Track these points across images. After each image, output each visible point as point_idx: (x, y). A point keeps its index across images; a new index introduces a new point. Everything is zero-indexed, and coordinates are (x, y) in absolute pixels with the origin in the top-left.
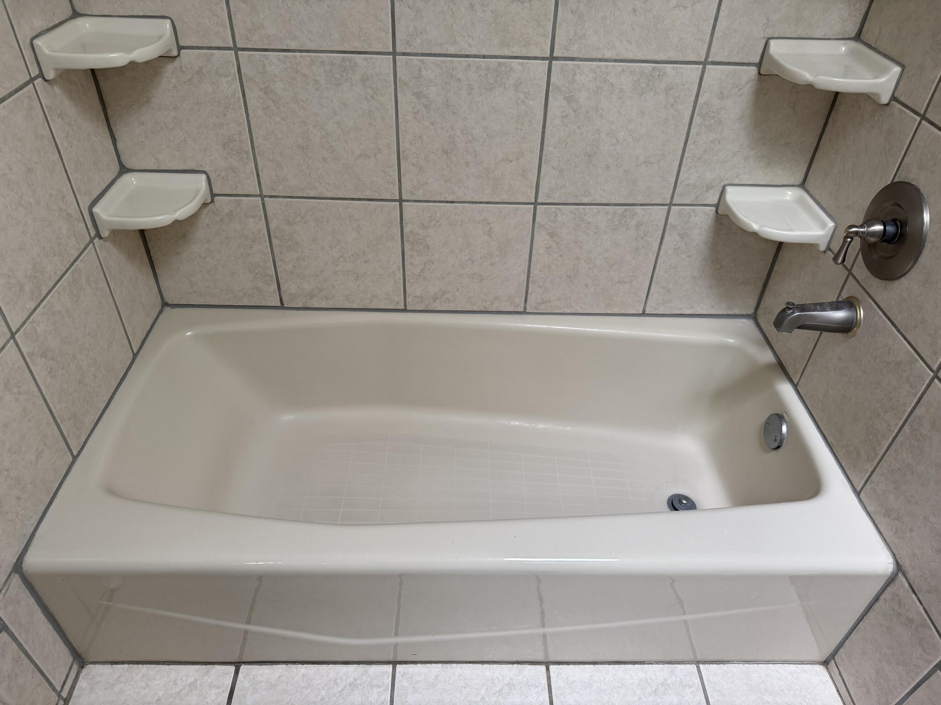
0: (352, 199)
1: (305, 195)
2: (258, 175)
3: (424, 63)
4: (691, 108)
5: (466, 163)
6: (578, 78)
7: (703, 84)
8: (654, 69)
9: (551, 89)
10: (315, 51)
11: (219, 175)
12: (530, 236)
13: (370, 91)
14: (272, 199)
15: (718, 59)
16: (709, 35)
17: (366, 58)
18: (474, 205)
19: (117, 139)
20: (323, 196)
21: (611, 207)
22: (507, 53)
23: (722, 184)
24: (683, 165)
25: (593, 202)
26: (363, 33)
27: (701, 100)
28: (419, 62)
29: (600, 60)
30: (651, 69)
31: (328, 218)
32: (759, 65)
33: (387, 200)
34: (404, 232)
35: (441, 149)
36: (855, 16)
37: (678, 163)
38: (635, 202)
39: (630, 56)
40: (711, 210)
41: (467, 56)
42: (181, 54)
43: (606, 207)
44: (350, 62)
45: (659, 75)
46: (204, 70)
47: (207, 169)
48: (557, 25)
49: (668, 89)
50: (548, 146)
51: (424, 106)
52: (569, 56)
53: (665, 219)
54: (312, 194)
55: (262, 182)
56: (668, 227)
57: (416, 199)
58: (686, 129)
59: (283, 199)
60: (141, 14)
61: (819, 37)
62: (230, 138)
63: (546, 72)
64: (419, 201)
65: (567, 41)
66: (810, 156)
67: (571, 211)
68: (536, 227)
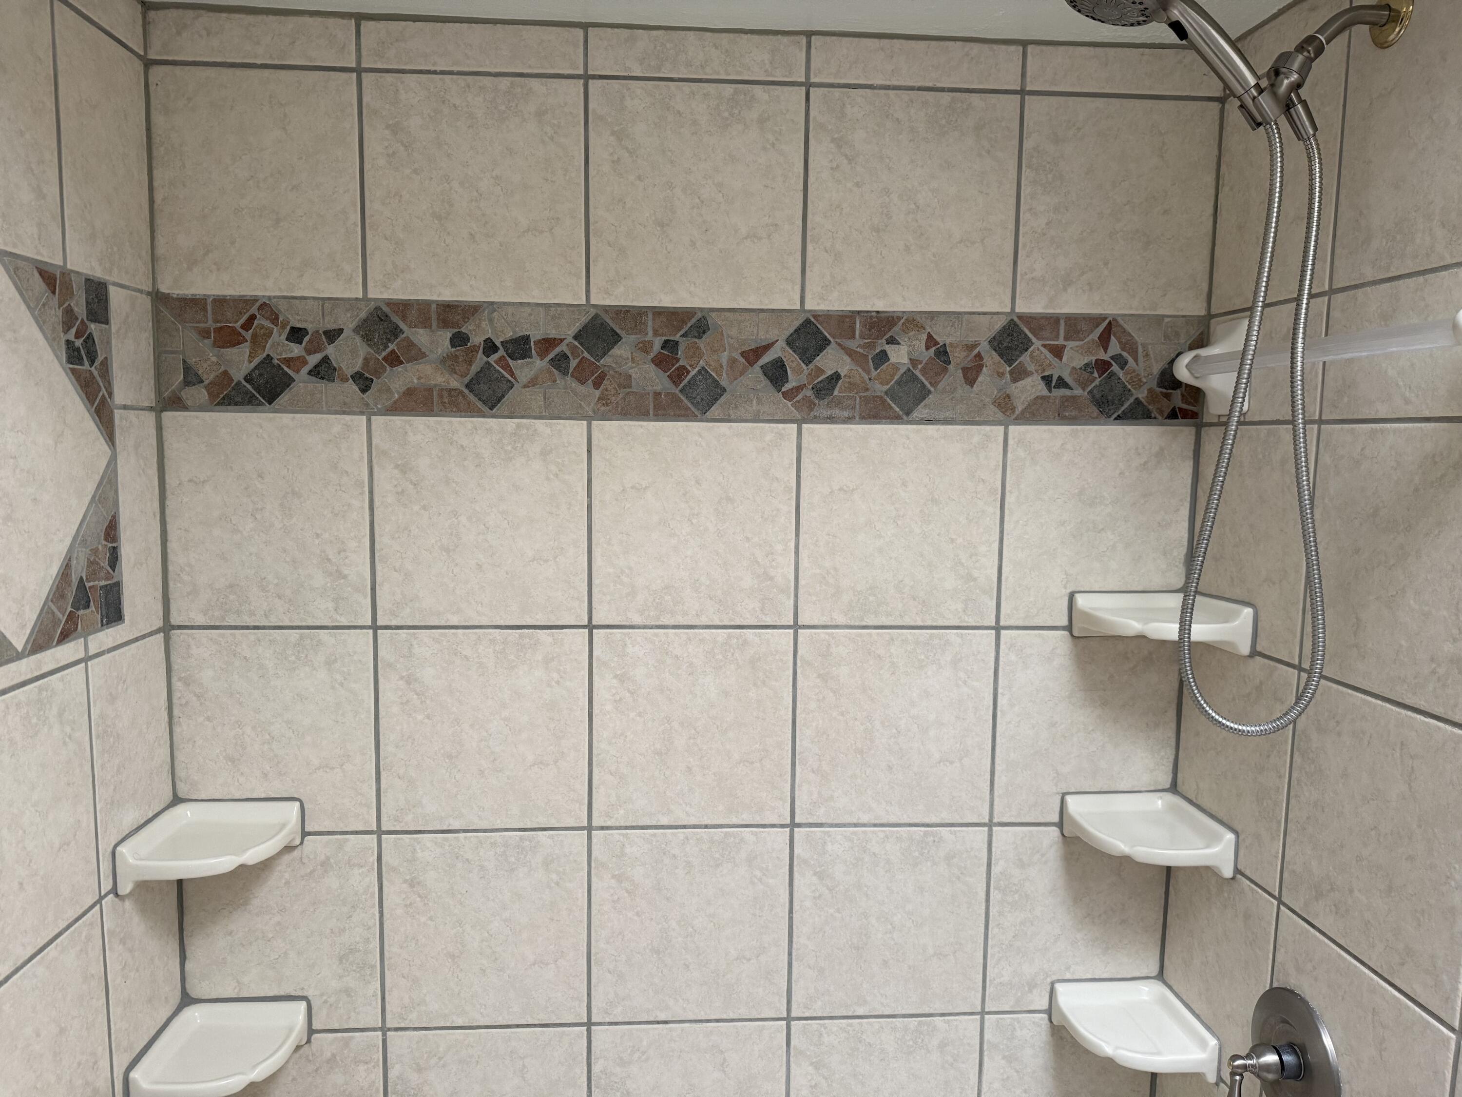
0: (518, 1026)
1: (448, 1025)
2: (383, 999)
3: (628, 838)
4: (984, 880)
5: (685, 965)
6: (829, 847)
7: (994, 850)
8: (926, 833)
9: (795, 863)
10: (485, 831)
11: (325, 1002)
12: (784, 1069)
13: (554, 876)
14: (400, 1033)
15: (1005, 820)
16: (989, 792)
17: (552, 835)
18: (699, 1025)
19: (187, 955)
20: (475, 1024)
21: (898, 1019)
22: (735, 821)
23: (1049, 980)
24: (989, 956)
25: (871, 1014)
26: (551, 805)
27: (995, 870)
28: (621, 838)
29: (856, 825)
30: (922, 833)
31: (479, 1058)
32: (1060, 825)
33: (569, 1024)
34: (592, 1073)
35: (650, 947)
36: (1163, 765)
37: (981, 954)
38: (932, 1011)
39: (893, 819)
40: (1042, 1019)
41: (684, 827)
42: (305, 842)
43: (891, 1019)
44: (530, 841)
45: (934, 841)
46: (332, 861)
47: (310, 993)
48: (796, 786)
49: (949, 858)
50: (799, 937)
51: (627, 891)
52: (815, 822)
53: (979, 1034)
54: (460, 1022)
55: (388, 1007)
56: (985, 1047)
57: (612, 1021)
58: (984, 907)
59: (415, 1032)
60: (263, 796)
61: (1125, 790)
62: (352, 947)
63: (788, 842)
64: (616, 1024)
65: (810, 804)
66: (1159, 935)
67: (841, 1029)
68: (792, 1054)
